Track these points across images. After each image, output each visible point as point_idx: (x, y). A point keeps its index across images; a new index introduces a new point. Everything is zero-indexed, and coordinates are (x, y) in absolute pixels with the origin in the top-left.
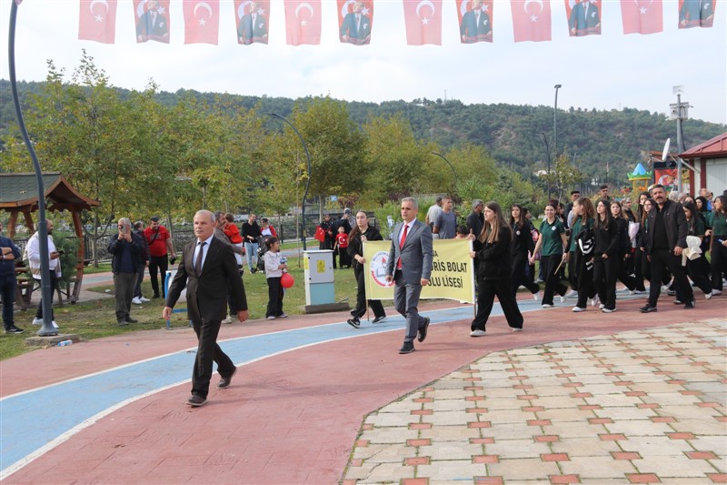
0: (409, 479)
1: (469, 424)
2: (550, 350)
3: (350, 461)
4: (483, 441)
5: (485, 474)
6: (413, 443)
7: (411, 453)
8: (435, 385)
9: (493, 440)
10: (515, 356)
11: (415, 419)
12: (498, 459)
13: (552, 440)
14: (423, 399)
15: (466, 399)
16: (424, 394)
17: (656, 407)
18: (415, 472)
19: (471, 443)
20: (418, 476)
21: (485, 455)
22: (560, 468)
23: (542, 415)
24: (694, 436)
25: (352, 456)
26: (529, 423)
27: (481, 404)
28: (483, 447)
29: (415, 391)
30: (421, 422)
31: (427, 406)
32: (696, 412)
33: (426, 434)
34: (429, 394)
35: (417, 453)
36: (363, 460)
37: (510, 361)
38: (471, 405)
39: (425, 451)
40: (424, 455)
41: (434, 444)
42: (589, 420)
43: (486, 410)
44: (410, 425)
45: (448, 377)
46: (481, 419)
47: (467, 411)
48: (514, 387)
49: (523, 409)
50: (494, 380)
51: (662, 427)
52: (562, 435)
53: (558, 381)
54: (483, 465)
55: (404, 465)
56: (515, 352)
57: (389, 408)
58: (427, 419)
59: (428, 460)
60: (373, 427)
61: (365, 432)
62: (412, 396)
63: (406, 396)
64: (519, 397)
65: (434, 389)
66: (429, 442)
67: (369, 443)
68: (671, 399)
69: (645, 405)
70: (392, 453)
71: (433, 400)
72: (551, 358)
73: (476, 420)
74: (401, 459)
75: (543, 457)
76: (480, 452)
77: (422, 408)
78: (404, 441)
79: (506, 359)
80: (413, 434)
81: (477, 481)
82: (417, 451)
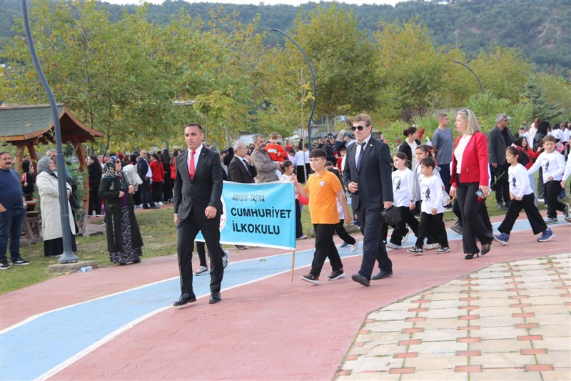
0: (402, 354)
1: (460, 317)
2: (553, 261)
3: (353, 344)
4: (469, 328)
5: (466, 349)
6: (408, 331)
7: (406, 337)
8: (435, 290)
9: (478, 328)
10: (517, 266)
11: (413, 314)
12: (480, 340)
14: (421, 300)
15: (460, 299)
16: (423, 296)
18: (408, 349)
19: (458, 329)
20: (409, 351)
21: (469, 338)
22: (532, 345)
23: (527, 310)
25: (355, 341)
26: (514, 315)
27: (473, 303)
29: (414, 295)
30: (417, 317)
31: (424, 305)
33: (420, 325)
34: (427, 297)
35: (410, 337)
36: (365, 343)
37: (511, 270)
38: (464, 303)
39: (417, 336)
40: (416, 338)
41: (426, 332)
43: (477, 307)
44: (407, 319)
45: (447, 284)
46: (471, 313)
47: (460, 308)
48: (508, 290)
49: (512, 306)
50: (490, 285)
52: (541, 323)
53: (552, 285)
54: (466, 344)
55: (399, 345)
56: (517, 263)
57: (389, 307)
59: (420, 341)
60: (374, 321)
61: (367, 325)
63: (406, 299)
64: (510, 297)
65: (433, 293)
66: (422, 330)
67: (370, 331)
70: (389, 337)
71: (430, 301)
72: (552, 267)
73: (466, 314)
74: (396, 342)
75: (519, 338)
76: (465, 335)
77: (420, 307)
78: (400, 329)
79: (507, 269)
80: (409, 325)
81: (458, 353)
82: (411, 336)
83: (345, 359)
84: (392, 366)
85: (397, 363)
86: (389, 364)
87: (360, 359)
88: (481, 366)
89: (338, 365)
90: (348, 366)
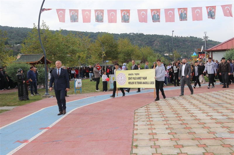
0: (149, 121)
1: (159, 112)
2: (175, 98)
3: (134, 118)
6: (147, 115)
8: (149, 105)
9: (165, 114)
11: (146, 111)
12: (167, 117)
13: (177, 114)
14: (147, 107)
15: (157, 107)
17: (200, 108)
18: (149, 119)
19: (160, 115)
22: (180, 118)
23: (175, 110)
24: (208, 113)
26: (172, 111)
27: (160, 108)
28: (163, 115)
30: (148, 111)
31: (148, 109)
32: (209, 109)
33: (149, 113)
34: (148, 107)
36: (137, 118)
38: (158, 108)
39: (150, 116)
41: (152, 115)
42: (186, 111)
43: (162, 109)
44: (145, 112)
45: (151, 103)
48: (168, 105)
49: (170, 109)
50: (162, 104)
51: (202, 112)
52: (180, 113)
53: (178, 104)
54: (164, 118)
55: (147, 118)
57: (139, 109)
58: (149, 111)
59: (152, 118)
60: (137, 112)
62: (145, 107)
63: (142, 107)
64: (169, 107)
65: (149, 106)
67: (137, 115)
68: (203, 107)
69: (198, 108)
70: (143, 117)
72: (175, 100)
73: (160, 111)
74: (145, 118)
75: (176, 117)
76: (162, 116)
78: (145, 115)
80: (147, 113)
81: (163, 121)
82: (149, 116)
83: (134, 122)
84: (147, 124)
85: (149, 123)
86: (146, 123)
87: (138, 122)
88: (170, 124)
89: (133, 123)
90: (136, 123)
